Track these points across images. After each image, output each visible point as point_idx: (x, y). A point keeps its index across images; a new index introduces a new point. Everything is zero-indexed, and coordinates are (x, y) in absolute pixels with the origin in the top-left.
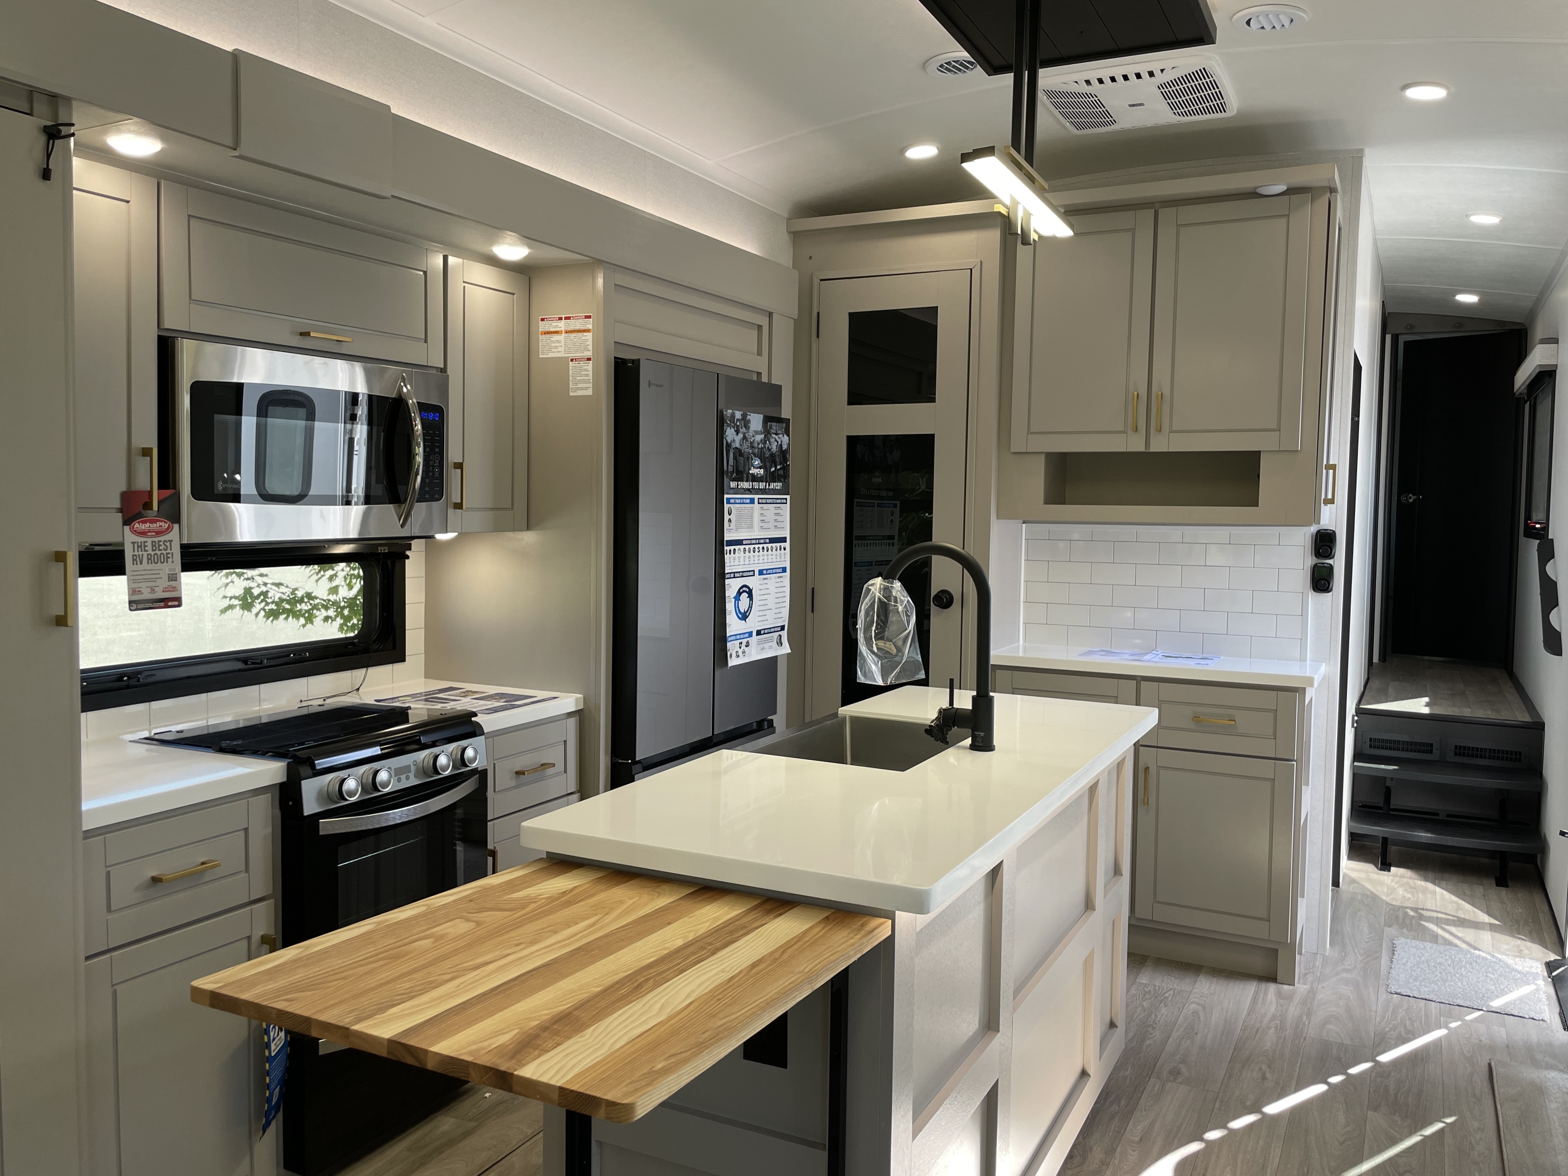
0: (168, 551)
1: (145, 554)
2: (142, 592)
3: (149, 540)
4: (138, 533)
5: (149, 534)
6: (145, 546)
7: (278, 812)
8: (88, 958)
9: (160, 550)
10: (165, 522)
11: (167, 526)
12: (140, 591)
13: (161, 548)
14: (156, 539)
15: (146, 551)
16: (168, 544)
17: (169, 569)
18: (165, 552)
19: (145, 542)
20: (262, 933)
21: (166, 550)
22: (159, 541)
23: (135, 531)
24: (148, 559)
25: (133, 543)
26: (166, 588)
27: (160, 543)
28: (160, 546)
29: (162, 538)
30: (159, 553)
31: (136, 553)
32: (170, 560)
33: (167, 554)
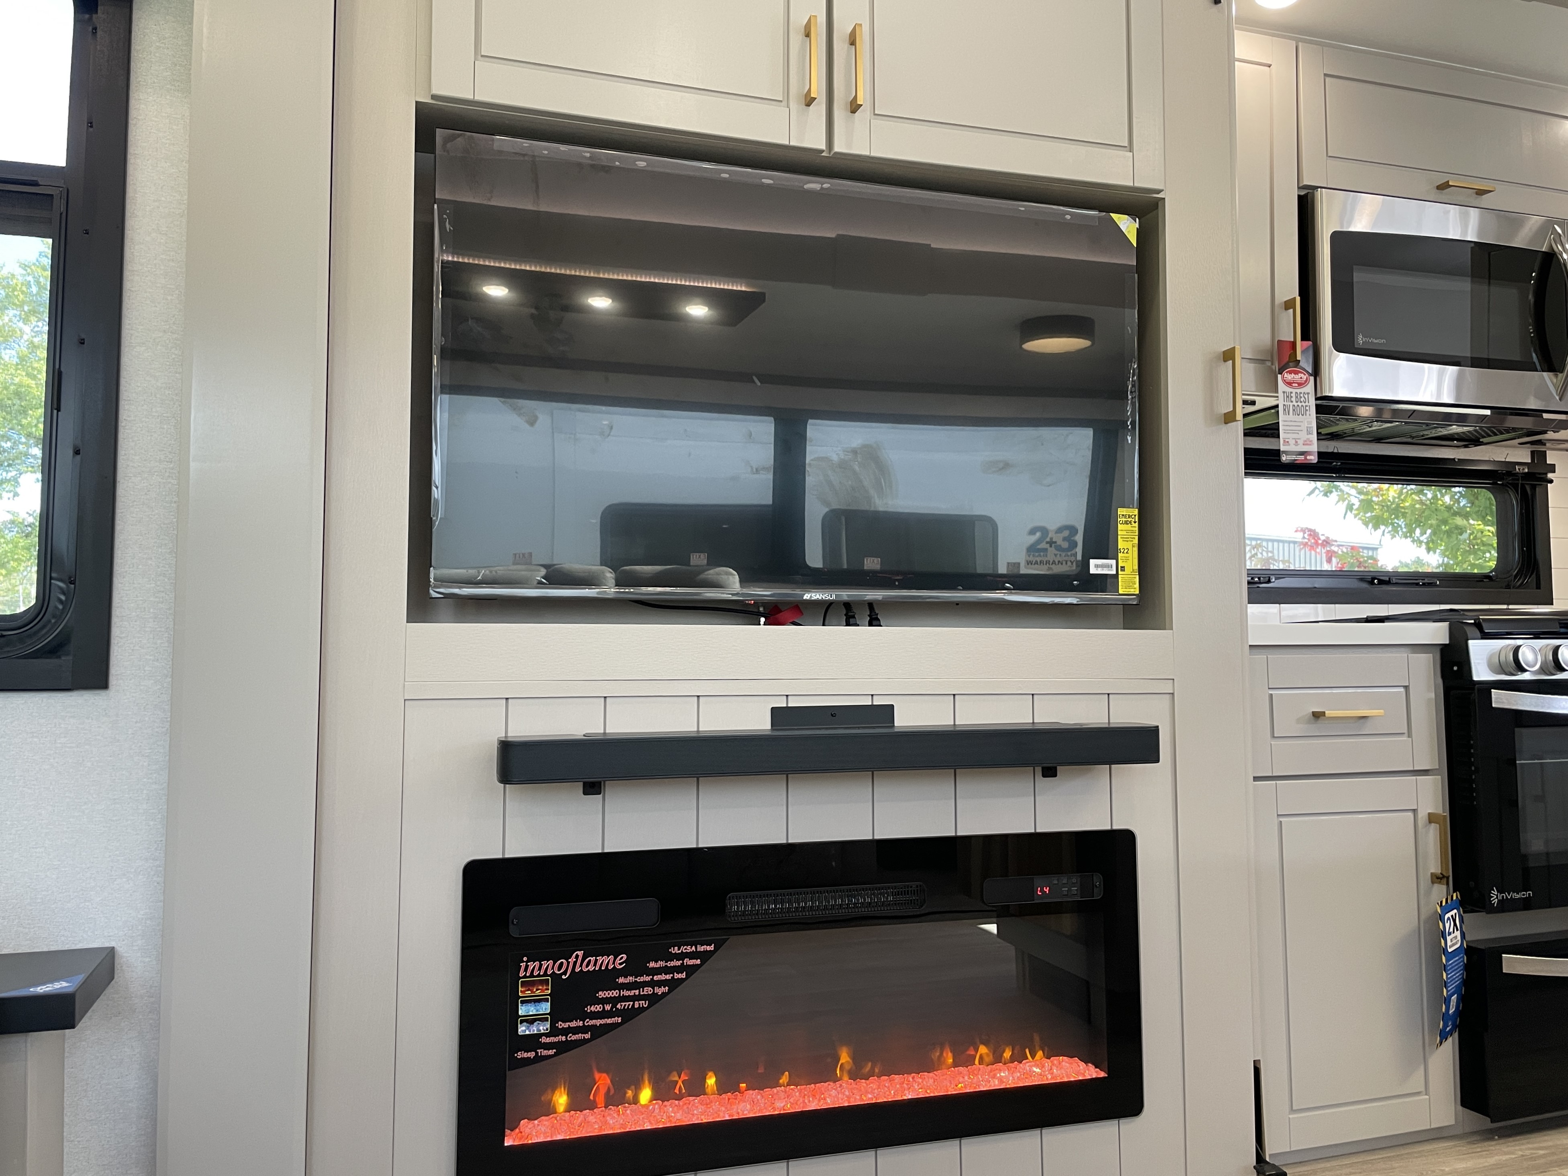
0: (1307, 404)
1: (1291, 404)
2: (1290, 443)
3: (1294, 391)
4: (1287, 383)
5: (1294, 385)
6: (1291, 397)
8: (1256, 779)
9: (1301, 402)
10: (1305, 375)
12: (1288, 442)
13: (1302, 400)
14: (1298, 391)
15: (1292, 402)
16: (1306, 396)
17: (1307, 422)
18: (1303, 404)
19: (1291, 393)
20: (1430, 811)
21: (1305, 402)
22: (1301, 393)
23: (1285, 380)
24: (1294, 410)
25: (1284, 392)
26: (1305, 441)
27: (1302, 395)
28: (1301, 397)
29: (1302, 390)
30: (1300, 404)
31: (1286, 403)
32: (1308, 413)
33: (1306, 406)
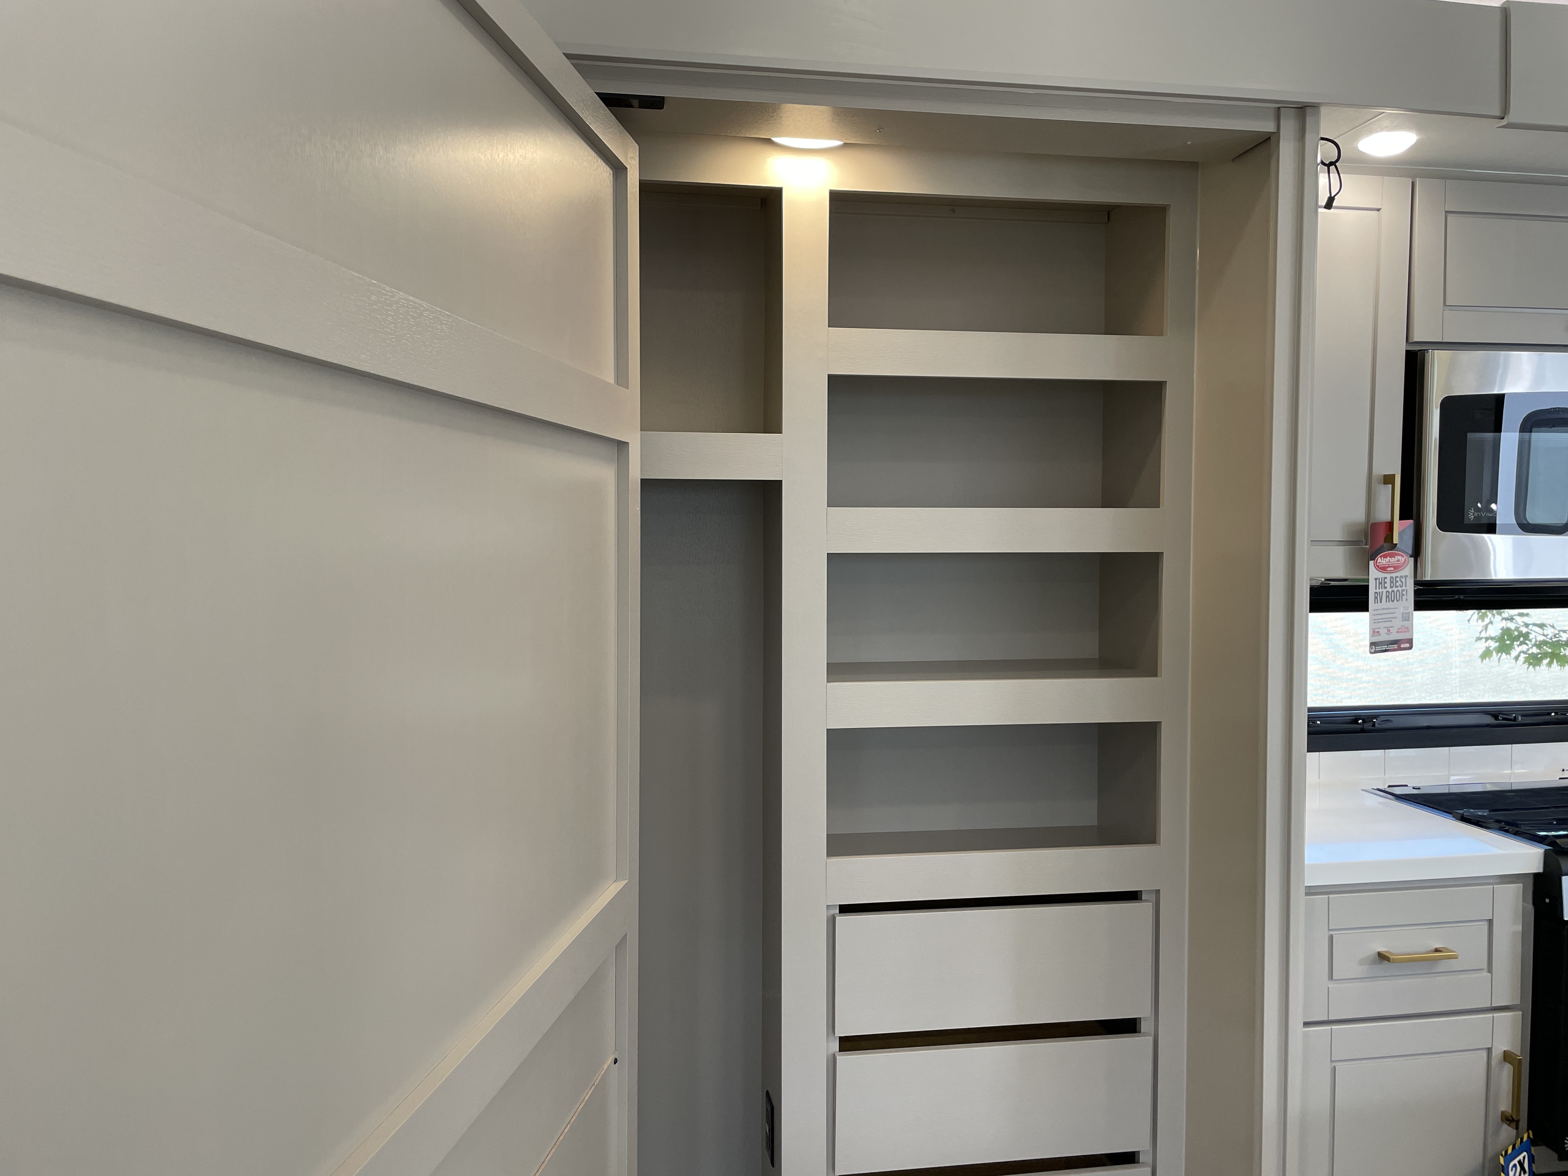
0: (1404, 588)
1: (1385, 591)
2: (1380, 633)
3: (1388, 576)
4: (1380, 568)
5: (1388, 569)
6: (1385, 583)
7: (1530, 908)
8: (1306, 1024)
9: (1397, 587)
10: (1403, 556)
11: (1403, 560)
12: (1378, 632)
13: (1398, 584)
14: (1394, 575)
15: (1385, 588)
16: (1403, 580)
17: (1403, 607)
18: (1400, 589)
19: (1385, 578)
20: (1505, 1049)
21: (1401, 587)
22: (1396, 577)
23: (1378, 566)
24: (1387, 597)
25: (1376, 579)
26: (1400, 628)
27: (1398, 579)
28: (1397, 582)
29: (1398, 574)
30: (1395, 589)
31: (1378, 591)
32: (1404, 597)
33: (1403, 590)
